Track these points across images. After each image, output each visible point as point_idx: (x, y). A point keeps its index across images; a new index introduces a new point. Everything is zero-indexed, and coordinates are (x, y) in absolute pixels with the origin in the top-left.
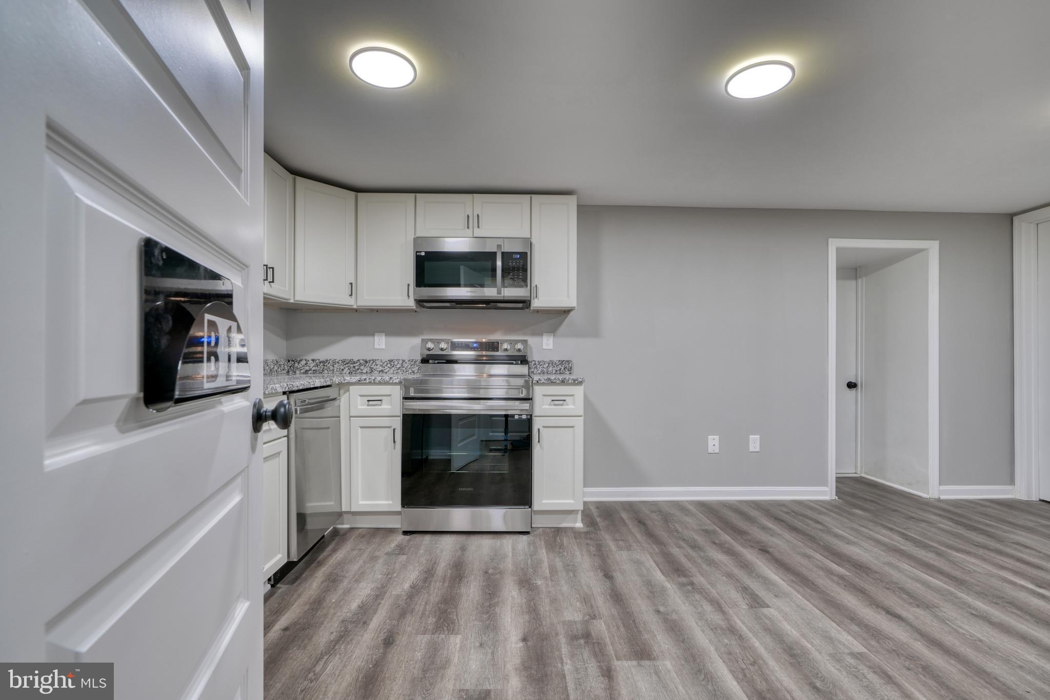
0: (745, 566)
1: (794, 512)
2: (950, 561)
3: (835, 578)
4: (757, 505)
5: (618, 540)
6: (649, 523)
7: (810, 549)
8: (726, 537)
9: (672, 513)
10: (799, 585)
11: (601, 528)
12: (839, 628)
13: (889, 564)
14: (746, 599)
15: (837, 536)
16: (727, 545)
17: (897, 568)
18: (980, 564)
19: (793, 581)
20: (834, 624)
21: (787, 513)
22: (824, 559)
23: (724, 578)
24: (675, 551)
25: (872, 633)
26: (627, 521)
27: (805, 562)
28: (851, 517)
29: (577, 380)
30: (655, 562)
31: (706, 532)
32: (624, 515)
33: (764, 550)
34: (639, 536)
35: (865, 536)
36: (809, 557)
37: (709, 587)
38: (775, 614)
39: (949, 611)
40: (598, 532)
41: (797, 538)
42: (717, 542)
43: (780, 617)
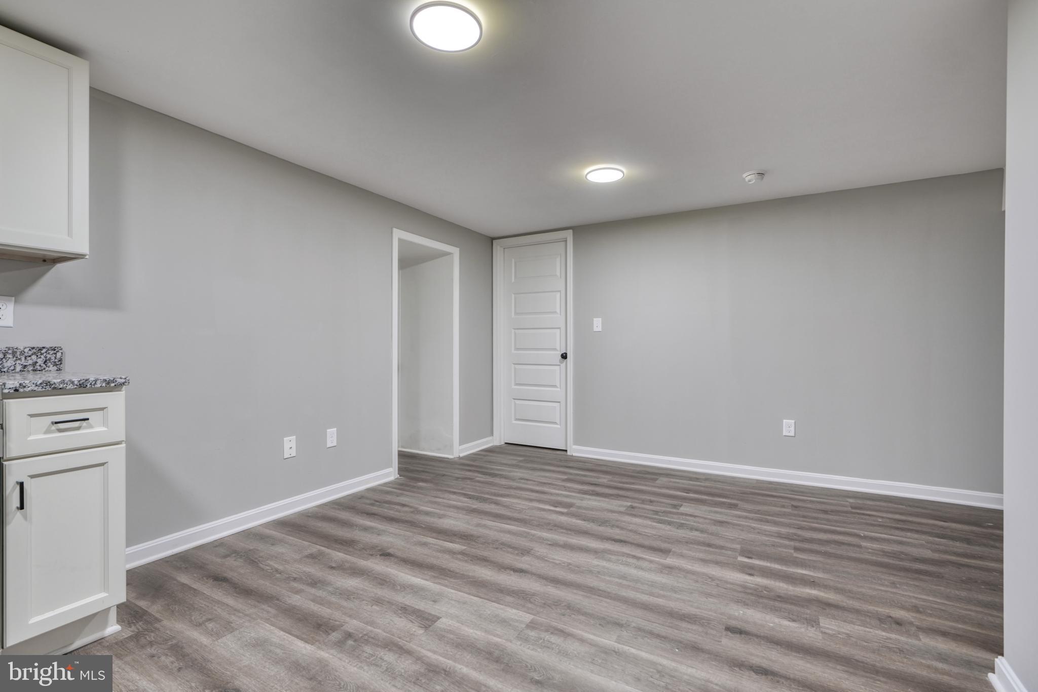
0: (382, 581)
1: (377, 501)
2: (504, 506)
3: (459, 556)
4: (338, 504)
5: (204, 622)
6: (229, 574)
7: (419, 536)
8: (338, 555)
9: (252, 548)
10: (441, 578)
11: (158, 615)
12: (502, 606)
13: (478, 525)
14: (415, 622)
15: (427, 513)
16: (347, 565)
17: (485, 526)
18: (519, 502)
19: (435, 577)
20: (494, 604)
21: (372, 505)
22: (437, 540)
23: (375, 607)
24: (296, 600)
25: (522, 597)
26: (195, 586)
27: (426, 551)
28: (422, 491)
29: (114, 381)
30: (282, 629)
31: (312, 556)
32: (184, 579)
33: (386, 555)
34: (230, 601)
35: (444, 506)
36: (425, 544)
37: (369, 628)
38: (450, 623)
39: (541, 550)
40: (157, 625)
41: (401, 528)
42: (334, 565)
43: (457, 625)
